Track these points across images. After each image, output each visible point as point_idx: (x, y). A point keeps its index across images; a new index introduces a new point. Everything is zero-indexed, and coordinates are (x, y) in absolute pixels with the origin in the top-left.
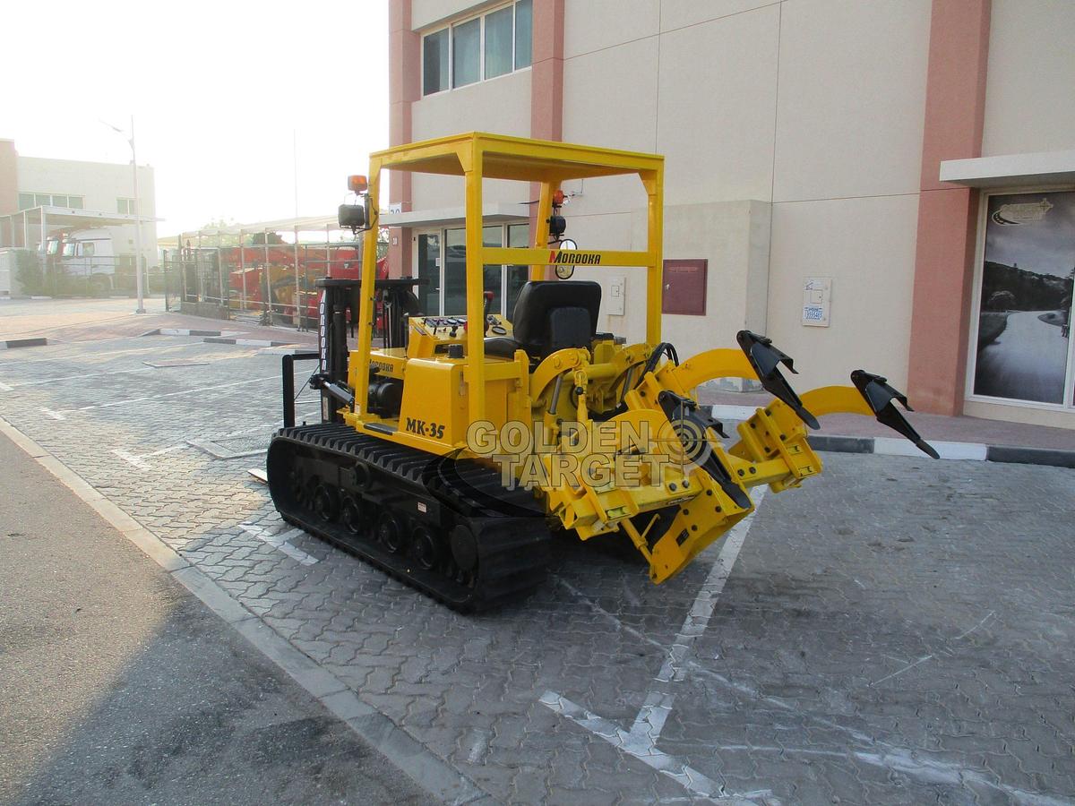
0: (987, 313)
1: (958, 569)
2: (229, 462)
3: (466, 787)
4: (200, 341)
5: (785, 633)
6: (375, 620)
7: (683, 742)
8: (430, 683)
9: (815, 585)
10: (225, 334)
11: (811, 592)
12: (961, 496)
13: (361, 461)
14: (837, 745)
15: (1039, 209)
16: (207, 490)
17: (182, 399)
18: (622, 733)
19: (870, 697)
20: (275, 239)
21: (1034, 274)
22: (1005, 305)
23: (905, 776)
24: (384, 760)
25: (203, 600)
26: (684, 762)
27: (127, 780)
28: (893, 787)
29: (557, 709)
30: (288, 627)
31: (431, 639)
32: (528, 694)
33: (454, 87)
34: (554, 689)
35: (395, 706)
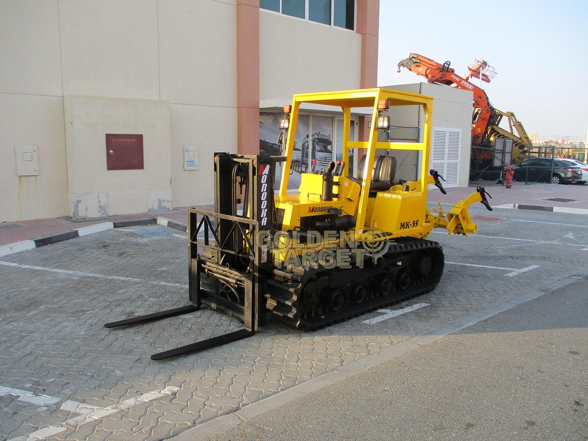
15: (270, 118)
21: (270, 143)
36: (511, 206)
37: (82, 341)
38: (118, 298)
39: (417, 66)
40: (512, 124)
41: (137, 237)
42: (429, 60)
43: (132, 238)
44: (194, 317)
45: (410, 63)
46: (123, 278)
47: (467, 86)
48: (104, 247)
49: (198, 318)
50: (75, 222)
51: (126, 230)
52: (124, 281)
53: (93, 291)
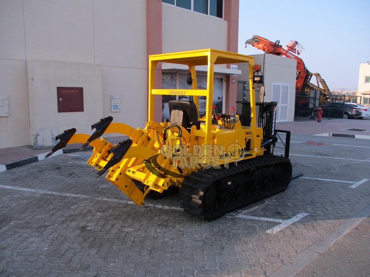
15: (169, 76)
36: (327, 135)
37: (46, 257)
38: (72, 213)
39: (258, 43)
40: (319, 81)
41: (81, 161)
42: (266, 39)
43: (77, 161)
44: (135, 230)
45: (253, 41)
46: (74, 195)
47: (291, 56)
48: (57, 168)
49: (137, 231)
50: (35, 149)
51: (73, 155)
52: (75, 198)
53: (52, 207)
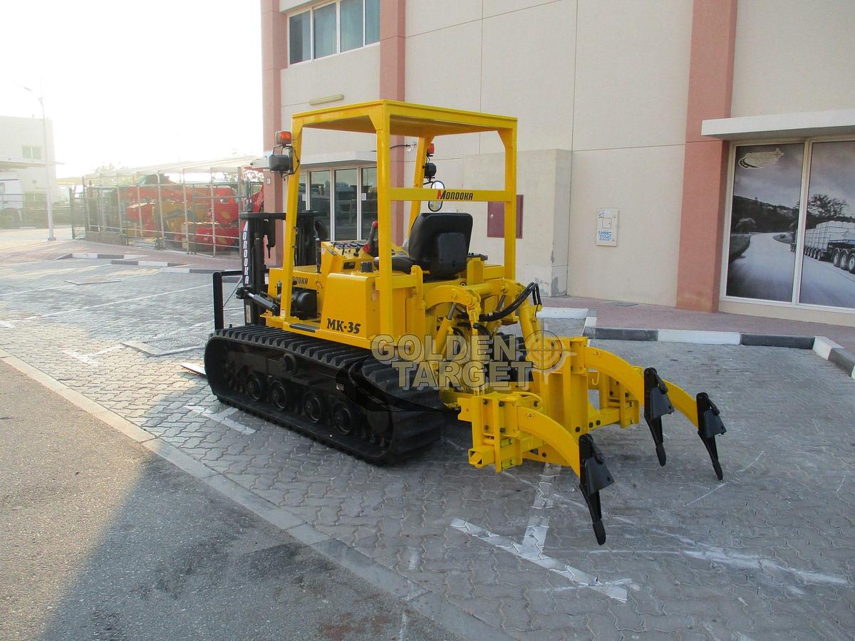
0: (735, 235)
1: (732, 423)
2: (162, 358)
3: (413, 587)
4: (107, 263)
5: (619, 472)
6: (312, 473)
7: (561, 549)
8: (366, 516)
9: (633, 437)
10: (127, 257)
11: (632, 443)
12: (726, 370)
13: (291, 353)
14: (671, 546)
15: (773, 156)
16: (150, 380)
17: (107, 310)
18: (517, 546)
19: (688, 513)
20: (165, 179)
21: (770, 205)
22: (748, 229)
23: (722, 566)
24: (347, 571)
25: (173, 463)
26: (566, 563)
27: (157, 594)
28: (715, 573)
29: (465, 531)
30: (247, 480)
31: (359, 485)
32: (441, 521)
33: (315, 58)
34: (461, 517)
35: (344, 534)
